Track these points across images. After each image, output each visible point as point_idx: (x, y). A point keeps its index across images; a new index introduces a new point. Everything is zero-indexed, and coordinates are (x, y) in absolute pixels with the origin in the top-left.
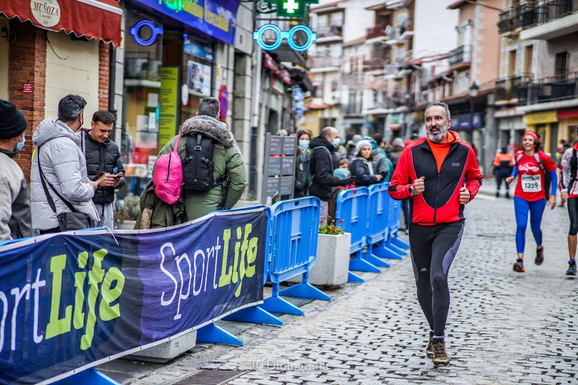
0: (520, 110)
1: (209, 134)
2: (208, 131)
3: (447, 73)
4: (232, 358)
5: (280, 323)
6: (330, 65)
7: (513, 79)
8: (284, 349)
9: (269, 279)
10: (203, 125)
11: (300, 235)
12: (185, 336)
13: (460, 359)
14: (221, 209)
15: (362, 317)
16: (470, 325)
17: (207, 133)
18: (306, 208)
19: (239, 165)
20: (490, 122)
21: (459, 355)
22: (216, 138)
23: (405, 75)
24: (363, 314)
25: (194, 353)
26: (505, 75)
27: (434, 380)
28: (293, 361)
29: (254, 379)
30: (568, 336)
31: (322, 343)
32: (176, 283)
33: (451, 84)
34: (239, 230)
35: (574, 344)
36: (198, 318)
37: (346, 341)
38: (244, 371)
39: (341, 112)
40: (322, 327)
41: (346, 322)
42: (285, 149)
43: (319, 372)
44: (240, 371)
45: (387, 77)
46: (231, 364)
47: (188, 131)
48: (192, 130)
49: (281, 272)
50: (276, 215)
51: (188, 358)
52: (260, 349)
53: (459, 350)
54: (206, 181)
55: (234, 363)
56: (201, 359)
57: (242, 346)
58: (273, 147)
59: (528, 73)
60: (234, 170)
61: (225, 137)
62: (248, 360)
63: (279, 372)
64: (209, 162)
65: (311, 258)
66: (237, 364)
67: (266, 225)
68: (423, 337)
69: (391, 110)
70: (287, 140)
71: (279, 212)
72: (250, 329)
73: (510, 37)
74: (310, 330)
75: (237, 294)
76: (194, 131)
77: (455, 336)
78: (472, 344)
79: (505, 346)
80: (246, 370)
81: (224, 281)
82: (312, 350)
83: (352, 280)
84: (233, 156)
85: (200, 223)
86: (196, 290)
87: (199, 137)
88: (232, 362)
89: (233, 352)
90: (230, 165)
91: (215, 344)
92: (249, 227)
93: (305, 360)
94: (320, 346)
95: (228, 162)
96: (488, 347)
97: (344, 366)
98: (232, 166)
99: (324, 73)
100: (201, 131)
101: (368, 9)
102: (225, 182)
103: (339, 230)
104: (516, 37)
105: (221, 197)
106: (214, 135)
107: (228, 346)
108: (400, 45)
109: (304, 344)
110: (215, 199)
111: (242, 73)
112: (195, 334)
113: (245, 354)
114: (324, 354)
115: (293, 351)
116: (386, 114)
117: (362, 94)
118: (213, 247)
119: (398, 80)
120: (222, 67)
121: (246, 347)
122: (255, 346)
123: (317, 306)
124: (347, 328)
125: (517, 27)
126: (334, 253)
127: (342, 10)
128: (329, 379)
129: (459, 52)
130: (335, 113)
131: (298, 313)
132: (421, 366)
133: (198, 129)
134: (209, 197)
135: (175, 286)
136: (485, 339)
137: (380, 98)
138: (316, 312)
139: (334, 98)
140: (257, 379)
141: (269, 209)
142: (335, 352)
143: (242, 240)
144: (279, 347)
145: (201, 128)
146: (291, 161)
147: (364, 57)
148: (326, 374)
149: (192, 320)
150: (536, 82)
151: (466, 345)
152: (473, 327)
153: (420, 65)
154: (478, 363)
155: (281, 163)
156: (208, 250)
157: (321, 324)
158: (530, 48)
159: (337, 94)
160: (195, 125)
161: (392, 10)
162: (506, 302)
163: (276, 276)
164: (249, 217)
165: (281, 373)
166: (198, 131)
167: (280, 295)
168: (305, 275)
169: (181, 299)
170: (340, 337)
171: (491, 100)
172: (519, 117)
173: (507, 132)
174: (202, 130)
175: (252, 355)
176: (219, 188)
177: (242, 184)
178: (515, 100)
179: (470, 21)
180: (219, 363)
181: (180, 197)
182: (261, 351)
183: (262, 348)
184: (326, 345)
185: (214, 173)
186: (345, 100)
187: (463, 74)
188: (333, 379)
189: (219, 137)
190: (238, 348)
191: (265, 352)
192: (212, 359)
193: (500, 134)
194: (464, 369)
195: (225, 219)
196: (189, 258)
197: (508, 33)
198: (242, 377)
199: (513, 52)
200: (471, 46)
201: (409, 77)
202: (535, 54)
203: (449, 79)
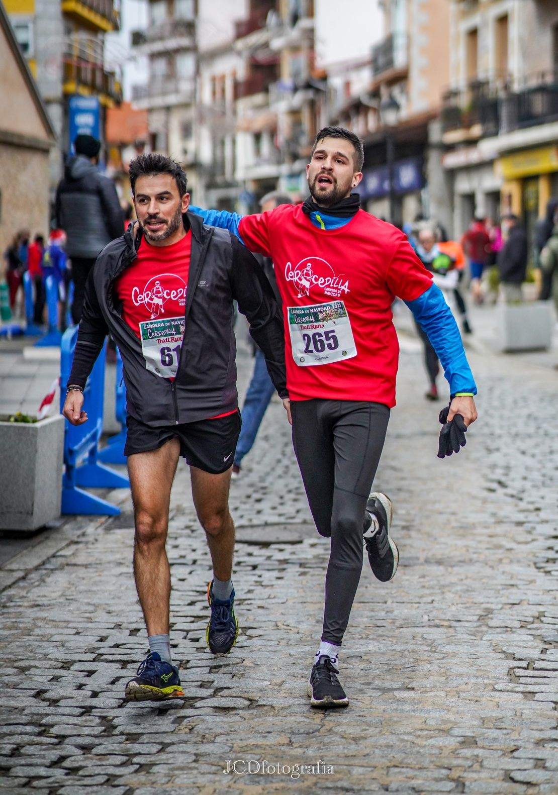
0: (488, 148)
3: (370, 91)
6: (177, 92)
7: (476, 86)
20: (435, 179)
23: (305, 101)
26: (459, 80)
33: (376, 111)
39: (200, 175)
45: (274, 108)
59: (501, 70)
69: (285, 169)
99: (168, 109)
104: (475, 1)
108: (295, 49)
116: (278, 177)
117: (234, 142)
119: (293, 113)
137: (265, 147)
147: (234, 74)
150: (517, 88)
153: (323, 79)
158: (503, 20)
159: (191, 145)
171: (436, 133)
172: (488, 164)
173: (470, 198)
178: (476, 130)
186: (206, 155)
187: (396, 91)
193: (458, 201)
199: (473, 33)
200: (408, 35)
201: (312, 104)
202: (515, 30)
203: (373, 103)
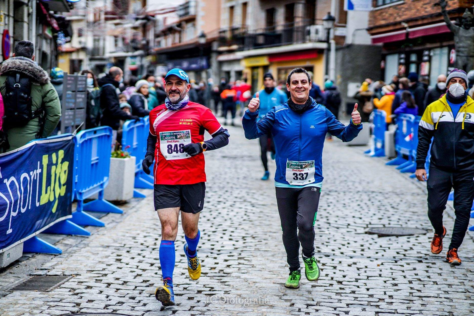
0: (239, 55)
1: (26, 73)
2: (26, 70)
3: (177, 24)
4: (56, 265)
5: (87, 234)
6: (77, 15)
7: (233, 30)
8: (99, 256)
9: (75, 196)
10: (21, 65)
11: (97, 159)
12: (14, 249)
13: (245, 259)
14: (39, 138)
15: (154, 227)
16: (242, 230)
17: (24, 72)
18: (102, 136)
19: (54, 100)
20: (214, 65)
21: (243, 255)
22: (33, 76)
23: (141, 24)
24: (155, 224)
25: (21, 262)
26: (225, 26)
27: (230, 276)
28: (109, 265)
29: (82, 282)
30: (321, 236)
31: (128, 249)
32: (8, 202)
33: (180, 32)
34: (54, 156)
35: (327, 242)
36: (25, 232)
37: (148, 247)
38: (69, 276)
39: (87, 54)
40: (124, 236)
41: (143, 231)
42: (78, 86)
43: (135, 274)
44: (66, 275)
45: (126, 26)
46: (57, 270)
47: (7, 71)
48: (11, 69)
49: (84, 191)
50: (81, 142)
51: (17, 266)
52: (78, 257)
53: (242, 251)
54: (25, 114)
55: (60, 269)
56: (28, 267)
57: (60, 254)
58: (69, 84)
59: (244, 25)
60: (50, 104)
61: (41, 76)
62: (70, 266)
63: (101, 275)
64: (28, 97)
65: (105, 178)
66: (62, 270)
67: (73, 151)
68: (209, 241)
69: (130, 54)
70: (80, 79)
71: (83, 140)
72: (63, 239)
74: (115, 239)
75: (54, 210)
76: (13, 71)
77: (234, 239)
78: (250, 245)
79: (276, 246)
80: (71, 275)
81: (44, 200)
82: (122, 256)
83: (136, 195)
84: (48, 92)
85: (24, 151)
86: (23, 208)
87: (18, 76)
88: (57, 269)
89: (55, 260)
90: (45, 99)
91: (37, 253)
92: (61, 153)
93: (119, 265)
94: (128, 252)
95: (44, 96)
96: (264, 248)
97: (153, 268)
98: (48, 101)
100: (19, 71)
102: (42, 114)
103: (126, 154)
105: (39, 128)
106: (31, 74)
107: (48, 255)
109: (114, 251)
110: (34, 129)
111: (20, 20)
112: (22, 246)
113: (67, 262)
114: (133, 258)
115: (107, 257)
116: (126, 57)
117: (104, 40)
118: (35, 170)
119: (135, 28)
120: (4, 14)
121: (64, 255)
122: (72, 253)
123: (114, 219)
124: (145, 237)
126: (123, 174)
128: (145, 279)
129: (186, 6)
130: (82, 56)
131: (100, 225)
132: (216, 266)
133: (16, 69)
134: (28, 127)
135: (7, 204)
136: (259, 241)
137: (120, 44)
138: (114, 224)
139: (80, 42)
140: (85, 282)
141: (75, 138)
142: (142, 257)
143: (56, 164)
144: (93, 254)
145: (19, 68)
146: (83, 96)
147: (106, 8)
148: (141, 275)
149: (20, 233)
150: (250, 32)
151: (246, 247)
152: (246, 232)
153: (153, 16)
154: (261, 261)
155: (75, 98)
156: (31, 173)
157: (123, 234)
158: (245, 5)
159: (83, 39)
160: (14, 65)
162: (265, 211)
163: (81, 194)
164: (61, 145)
165: (102, 276)
166: (17, 70)
167: (84, 210)
168: (101, 194)
169: (12, 216)
170: (142, 244)
171: (215, 47)
172: (238, 61)
173: (228, 73)
174: (20, 69)
175: (72, 262)
176: (37, 120)
177: (57, 116)
178: (234, 47)
180: (46, 269)
181: (2, 128)
182: (79, 258)
183: (79, 255)
184: (132, 251)
185: (32, 107)
186: (90, 45)
187: (190, 25)
188: (148, 279)
189: (36, 76)
190: (58, 256)
191: (83, 259)
192: (37, 266)
193: (223, 74)
194: (251, 266)
195: (43, 146)
196: (17, 181)
198: (70, 280)
199: (232, 8)
200: (197, 2)
201: (145, 26)
202: (250, 9)
203: (179, 29)
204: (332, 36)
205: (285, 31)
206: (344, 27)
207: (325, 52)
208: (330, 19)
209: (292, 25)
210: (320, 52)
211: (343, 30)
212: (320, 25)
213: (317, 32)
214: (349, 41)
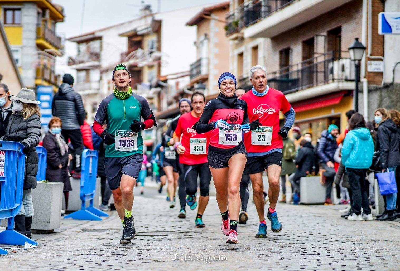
3: (189, 87)
6: (90, 89)
7: (241, 80)
23: (154, 93)
73: (236, 39)
101: (121, 35)
104: (242, 39)
108: (151, 67)
125: (242, 28)
127: (100, 38)
129: (198, 65)
153: (165, 81)
158: (255, 48)
161: (143, 36)
179: (206, 35)
197: (235, 36)
199: (241, 55)
200: (208, 59)
201: (159, 94)
203: (190, 92)
204: (363, 73)
205: (302, 71)
206: (381, 60)
207: (354, 93)
208: (358, 46)
209: (311, 62)
210: (347, 94)
211: (380, 64)
212: (346, 58)
213: (343, 69)
214: (388, 79)
